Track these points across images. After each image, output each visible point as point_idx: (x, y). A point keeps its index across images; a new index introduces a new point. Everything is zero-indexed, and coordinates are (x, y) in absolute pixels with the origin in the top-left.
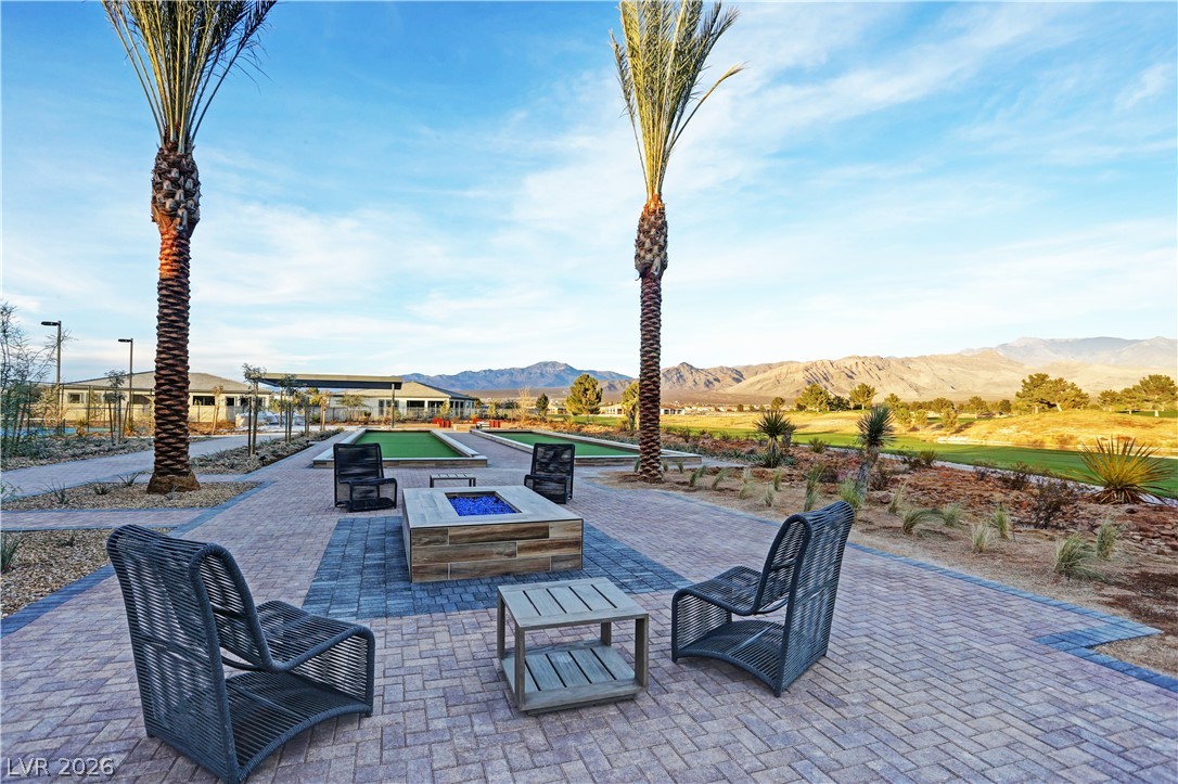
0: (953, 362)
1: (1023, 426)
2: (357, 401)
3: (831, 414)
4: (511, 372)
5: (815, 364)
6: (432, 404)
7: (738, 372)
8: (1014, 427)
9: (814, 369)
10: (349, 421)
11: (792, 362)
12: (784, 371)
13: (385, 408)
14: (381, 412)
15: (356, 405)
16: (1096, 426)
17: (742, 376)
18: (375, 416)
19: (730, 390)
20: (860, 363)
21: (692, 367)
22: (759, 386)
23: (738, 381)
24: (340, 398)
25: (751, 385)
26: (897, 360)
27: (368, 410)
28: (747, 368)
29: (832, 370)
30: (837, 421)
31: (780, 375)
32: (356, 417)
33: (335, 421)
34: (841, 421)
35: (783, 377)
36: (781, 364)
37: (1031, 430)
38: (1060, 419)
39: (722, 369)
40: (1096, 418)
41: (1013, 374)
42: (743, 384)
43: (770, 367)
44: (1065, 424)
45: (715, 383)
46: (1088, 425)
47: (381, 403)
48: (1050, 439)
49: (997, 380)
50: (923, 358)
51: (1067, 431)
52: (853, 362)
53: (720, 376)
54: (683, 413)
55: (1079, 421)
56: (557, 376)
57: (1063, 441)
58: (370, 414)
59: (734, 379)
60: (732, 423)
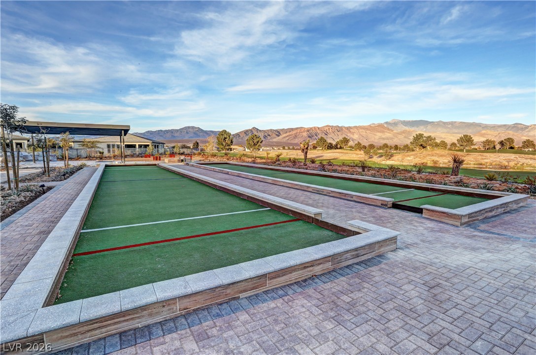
0: (367, 129)
1: (416, 156)
2: (93, 145)
3: (330, 151)
4: (172, 131)
5: (311, 128)
6: (140, 146)
7: (278, 132)
8: (412, 157)
9: (311, 131)
10: (89, 158)
11: (302, 128)
12: (299, 131)
13: (111, 149)
14: (109, 151)
15: (92, 147)
16: (445, 156)
17: (280, 134)
18: (106, 154)
19: (275, 140)
20: (330, 129)
21: (258, 129)
22: (287, 138)
23: (278, 136)
24: (81, 143)
25: (284, 137)
26: (345, 127)
27: (101, 150)
28: (283, 130)
29: (318, 132)
30: (335, 154)
31: (297, 133)
32: (93, 155)
33: (79, 158)
34: (337, 154)
35: (298, 134)
36: (297, 129)
37: (420, 158)
38: (430, 153)
39: (271, 130)
40: (443, 153)
41: (390, 134)
42: (281, 137)
43: (292, 129)
44: (433, 155)
45: (268, 137)
46: (442, 156)
47: (109, 146)
48: (430, 162)
49: (383, 137)
50: (356, 127)
51: (435, 158)
52: (327, 128)
53: (270, 133)
54: (261, 150)
55: (437, 154)
56: (194, 133)
57: (435, 162)
58: (103, 153)
59: (277, 135)
60: (287, 155)
